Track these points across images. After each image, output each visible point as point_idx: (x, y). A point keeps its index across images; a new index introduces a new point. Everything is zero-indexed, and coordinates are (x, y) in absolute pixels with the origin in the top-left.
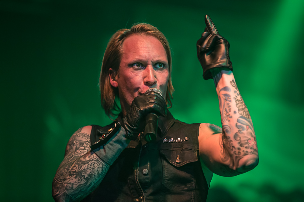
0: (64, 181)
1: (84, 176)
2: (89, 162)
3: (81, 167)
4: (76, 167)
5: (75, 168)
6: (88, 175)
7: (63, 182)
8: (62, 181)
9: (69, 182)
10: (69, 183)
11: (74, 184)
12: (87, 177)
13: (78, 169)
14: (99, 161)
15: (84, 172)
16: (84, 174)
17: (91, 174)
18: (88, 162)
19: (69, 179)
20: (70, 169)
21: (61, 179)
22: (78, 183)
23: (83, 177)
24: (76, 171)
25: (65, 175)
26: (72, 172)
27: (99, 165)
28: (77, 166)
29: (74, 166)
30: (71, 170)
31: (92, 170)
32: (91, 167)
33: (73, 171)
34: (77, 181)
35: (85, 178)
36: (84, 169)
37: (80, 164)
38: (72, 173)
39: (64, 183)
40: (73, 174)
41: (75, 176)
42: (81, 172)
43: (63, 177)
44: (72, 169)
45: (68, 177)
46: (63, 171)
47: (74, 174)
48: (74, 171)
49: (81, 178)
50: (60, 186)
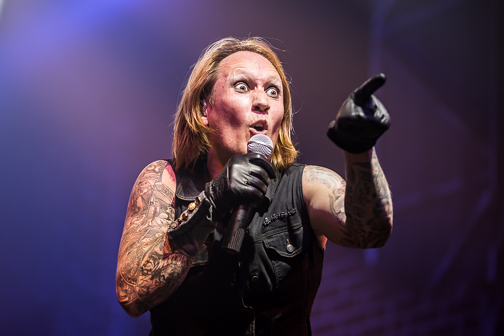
0: (135, 283)
1: (163, 276)
2: (169, 256)
3: (158, 263)
4: (151, 263)
5: (149, 264)
6: (170, 274)
7: (133, 284)
8: (132, 282)
9: (142, 285)
10: (143, 287)
11: (150, 287)
12: (167, 278)
13: (154, 267)
14: (183, 254)
15: (163, 271)
16: (163, 274)
17: (173, 273)
18: (167, 255)
19: (142, 281)
20: (142, 265)
21: (129, 279)
22: (156, 286)
23: (162, 278)
24: (151, 269)
25: (135, 273)
26: (145, 270)
27: (183, 258)
28: (151, 261)
29: (148, 262)
30: (143, 267)
31: (173, 266)
32: (172, 263)
33: (147, 268)
34: (154, 283)
35: (166, 278)
36: (163, 267)
37: (156, 259)
38: (146, 272)
39: (134, 286)
40: (147, 274)
41: (151, 276)
42: (159, 270)
43: (132, 274)
44: (144, 265)
45: (141, 277)
46: (132, 266)
47: (149, 273)
48: (149, 268)
49: (159, 279)
50: (130, 289)
